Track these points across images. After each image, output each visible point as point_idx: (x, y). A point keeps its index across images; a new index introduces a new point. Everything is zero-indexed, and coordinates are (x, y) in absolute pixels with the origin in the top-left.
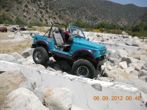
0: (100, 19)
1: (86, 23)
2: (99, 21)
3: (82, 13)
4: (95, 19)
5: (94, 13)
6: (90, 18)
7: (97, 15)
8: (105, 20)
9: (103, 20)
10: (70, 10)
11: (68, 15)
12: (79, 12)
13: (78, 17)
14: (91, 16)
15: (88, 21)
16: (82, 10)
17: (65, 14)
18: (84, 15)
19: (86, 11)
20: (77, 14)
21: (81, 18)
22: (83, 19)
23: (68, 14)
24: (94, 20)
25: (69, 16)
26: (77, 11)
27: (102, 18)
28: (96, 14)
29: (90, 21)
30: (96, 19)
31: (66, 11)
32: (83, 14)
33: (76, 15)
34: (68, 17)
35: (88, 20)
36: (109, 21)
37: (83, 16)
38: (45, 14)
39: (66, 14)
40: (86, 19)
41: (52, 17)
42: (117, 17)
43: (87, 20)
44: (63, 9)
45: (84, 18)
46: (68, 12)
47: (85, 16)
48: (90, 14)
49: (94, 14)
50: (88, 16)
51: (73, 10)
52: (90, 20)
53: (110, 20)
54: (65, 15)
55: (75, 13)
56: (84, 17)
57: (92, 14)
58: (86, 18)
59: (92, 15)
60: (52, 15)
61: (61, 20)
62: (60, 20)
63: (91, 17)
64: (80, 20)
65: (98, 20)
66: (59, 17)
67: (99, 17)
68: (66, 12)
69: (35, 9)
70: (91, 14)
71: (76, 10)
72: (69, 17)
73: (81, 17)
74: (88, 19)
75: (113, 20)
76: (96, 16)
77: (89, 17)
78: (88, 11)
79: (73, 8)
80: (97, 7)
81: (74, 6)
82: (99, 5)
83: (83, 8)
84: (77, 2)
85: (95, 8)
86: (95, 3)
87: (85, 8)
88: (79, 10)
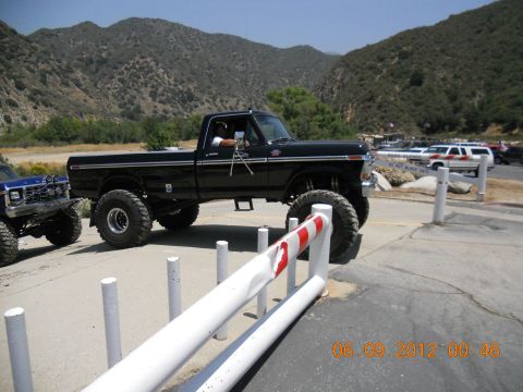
0: (205, 97)
1: (155, 112)
2: (203, 104)
3: (139, 78)
4: (188, 99)
5: (184, 79)
6: (170, 94)
7: (195, 84)
8: (222, 101)
9: (214, 99)
11: (78, 89)
12: (126, 76)
13: (126, 92)
14: (172, 87)
15: (160, 107)
16: (137, 66)
17: (67, 85)
18: (146, 84)
19: (152, 71)
20: (122, 81)
21: (134, 98)
22: (143, 99)
23: (82, 82)
24: (184, 101)
25: (85, 91)
26: (119, 71)
27: (210, 93)
28: (189, 80)
29: (168, 107)
30: (191, 97)
31: (72, 72)
32: (142, 80)
34: (78, 95)
35: (161, 102)
36: (238, 103)
37: (142, 90)
39: (70, 83)
40: (154, 100)
42: (264, 87)
43: (156, 104)
44: (59, 67)
45: (146, 95)
46: (79, 74)
47: (149, 89)
48: (169, 80)
49: (182, 82)
50: (160, 90)
52: (168, 101)
53: (238, 101)
55: (112, 77)
56: (146, 91)
57: (175, 80)
58: (153, 95)
59: (175, 85)
61: (42, 107)
62: (35, 108)
63: (172, 91)
64: (133, 104)
65: (198, 100)
66: (31, 98)
67: (203, 92)
68: (72, 76)
70: (173, 83)
71: (115, 68)
72: (82, 94)
73: (135, 92)
74: (164, 98)
75: (250, 100)
76: (191, 86)
77: (165, 90)
78: (162, 70)
79: (103, 62)
80: (193, 56)
81: (109, 54)
82: (202, 51)
83: (141, 61)
84: (122, 40)
85: (188, 61)
86: (189, 43)
87: (148, 59)
88: (126, 69)
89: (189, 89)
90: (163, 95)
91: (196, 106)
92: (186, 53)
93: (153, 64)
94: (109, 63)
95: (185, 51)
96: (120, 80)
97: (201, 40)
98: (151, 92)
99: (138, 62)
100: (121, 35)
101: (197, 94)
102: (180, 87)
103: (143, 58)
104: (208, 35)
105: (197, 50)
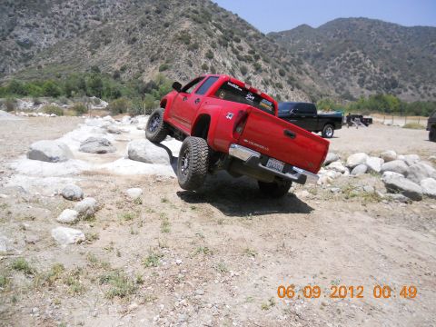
0: (408, 85)
2: (406, 90)
3: (349, 67)
4: (392, 86)
5: (389, 68)
6: (376, 82)
7: (399, 73)
8: (425, 88)
9: (418, 86)
10: (310, 60)
11: (308, 77)
12: (337, 67)
13: (337, 80)
14: (377, 75)
15: (367, 93)
16: (347, 58)
17: (301, 74)
18: (355, 73)
19: (360, 62)
20: (334, 71)
21: (345, 85)
22: (352, 85)
23: (309, 71)
24: (388, 88)
25: (312, 78)
26: (332, 62)
27: (413, 81)
28: (393, 69)
29: (373, 92)
30: (395, 84)
31: (302, 63)
32: (352, 70)
33: (328, 73)
34: (308, 81)
35: (367, 88)
37: (352, 78)
38: (255, 74)
39: (303, 72)
40: (362, 87)
41: (272, 83)
43: (364, 90)
44: (294, 60)
45: (355, 83)
46: (307, 66)
47: (358, 77)
48: (374, 69)
49: (387, 71)
50: (368, 77)
51: (319, 61)
52: (374, 87)
54: (300, 77)
55: (326, 68)
56: (355, 79)
57: (380, 70)
58: (361, 82)
59: (380, 74)
60: (272, 76)
61: (296, 90)
62: (292, 90)
63: (378, 79)
65: (401, 87)
66: (289, 83)
67: (406, 80)
68: (302, 66)
69: (228, 63)
70: (378, 71)
71: (328, 60)
72: (311, 81)
73: (345, 80)
74: (370, 85)
76: (394, 75)
77: (371, 79)
78: (369, 61)
79: (318, 56)
80: (393, 48)
81: (323, 49)
82: (401, 43)
83: (351, 54)
84: (329, 37)
85: (388, 52)
86: (388, 37)
87: (358, 52)
88: (338, 60)
89: (393, 77)
90: (370, 82)
91: (400, 93)
92: (386, 45)
93: (361, 56)
94: (323, 56)
95: (385, 44)
96: (331, 70)
97: (398, 32)
98: (359, 80)
99: (348, 55)
100: (328, 33)
101: (401, 82)
102: (385, 76)
103: (353, 51)
104: (406, 28)
105: (397, 42)
